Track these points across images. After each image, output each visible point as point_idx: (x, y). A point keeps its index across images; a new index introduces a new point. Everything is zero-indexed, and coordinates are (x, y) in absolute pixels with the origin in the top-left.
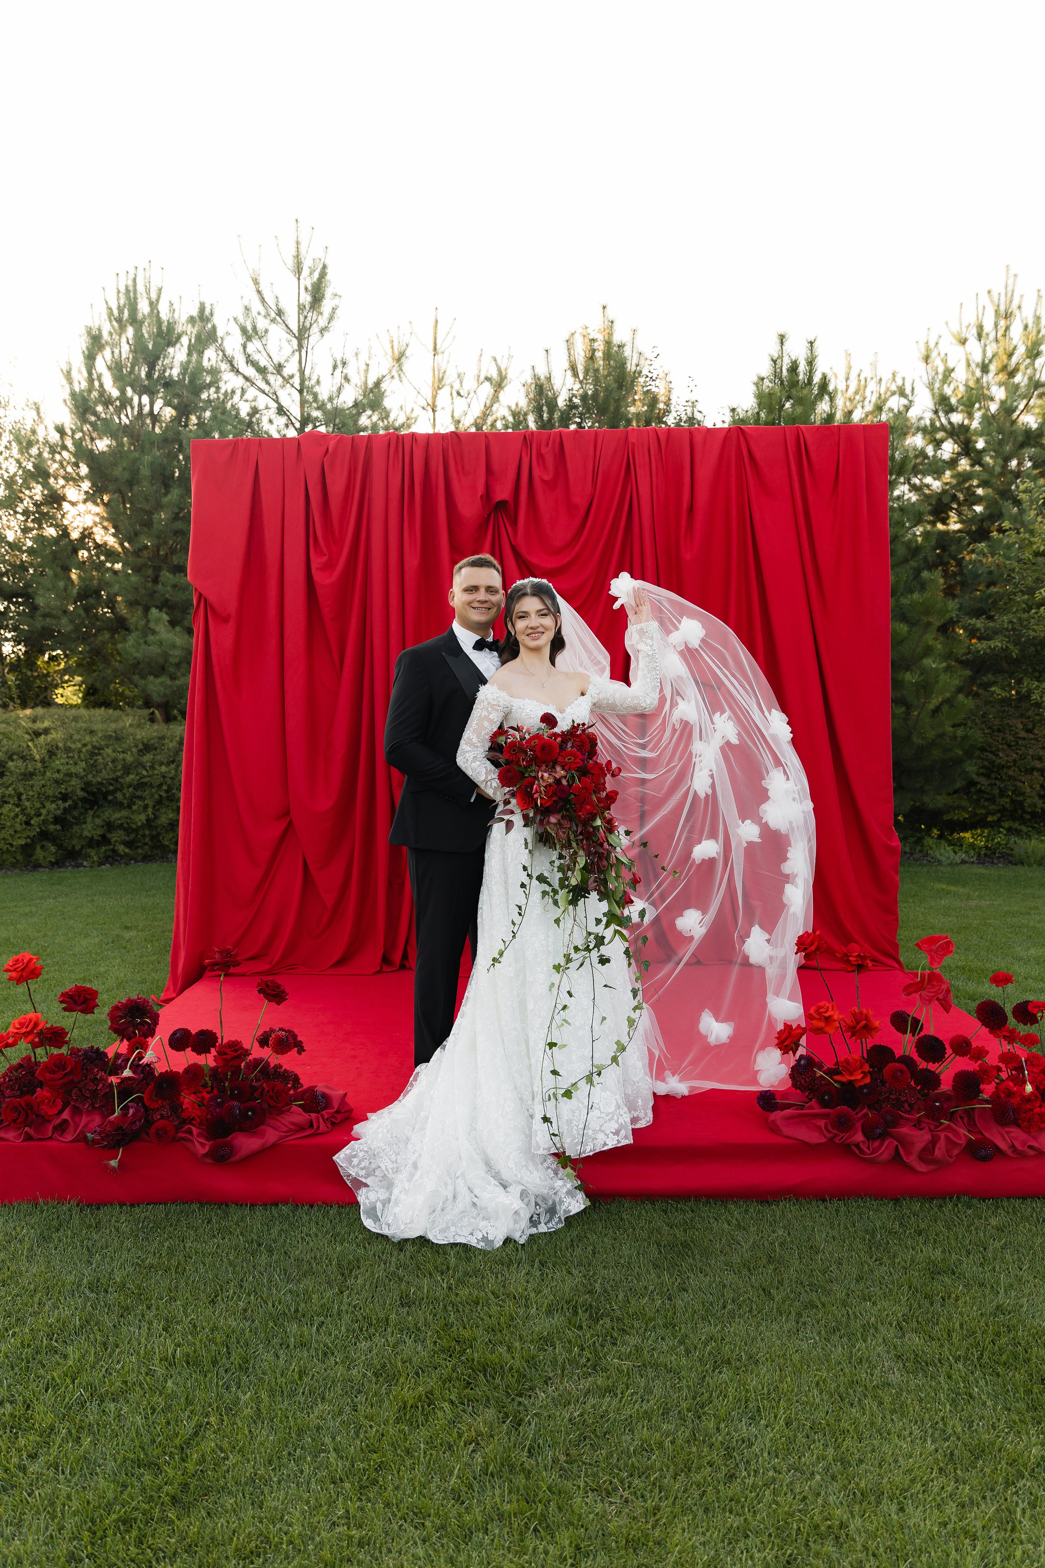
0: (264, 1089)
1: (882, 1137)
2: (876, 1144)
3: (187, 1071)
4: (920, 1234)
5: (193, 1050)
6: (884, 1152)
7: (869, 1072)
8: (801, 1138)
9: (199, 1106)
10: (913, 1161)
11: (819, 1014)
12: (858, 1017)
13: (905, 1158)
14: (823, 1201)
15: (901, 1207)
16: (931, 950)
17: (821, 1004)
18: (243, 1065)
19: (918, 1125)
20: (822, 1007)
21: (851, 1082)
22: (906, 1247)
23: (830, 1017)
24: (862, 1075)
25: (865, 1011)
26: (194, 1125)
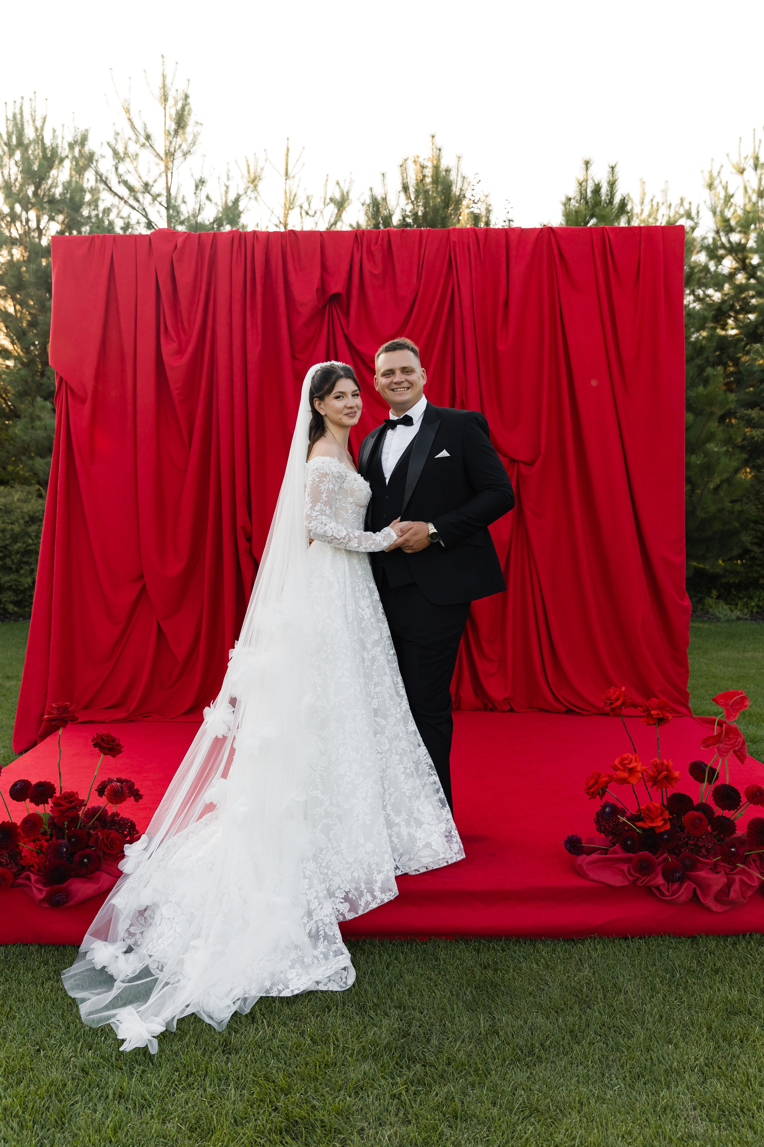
0: (98, 838)
1: (681, 880)
2: (676, 886)
3: (25, 821)
4: (717, 972)
5: (31, 801)
6: (683, 894)
7: (669, 818)
8: (605, 881)
9: (37, 853)
10: (710, 903)
11: (624, 765)
12: (659, 768)
13: (702, 900)
14: (626, 940)
15: (697, 944)
16: (728, 705)
17: (625, 756)
18: (80, 813)
19: (714, 869)
20: (626, 759)
21: (652, 828)
22: (704, 987)
23: (633, 768)
24: (663, 822)
25: (665, 762)
26: (32, 872)
